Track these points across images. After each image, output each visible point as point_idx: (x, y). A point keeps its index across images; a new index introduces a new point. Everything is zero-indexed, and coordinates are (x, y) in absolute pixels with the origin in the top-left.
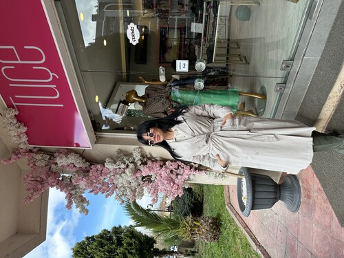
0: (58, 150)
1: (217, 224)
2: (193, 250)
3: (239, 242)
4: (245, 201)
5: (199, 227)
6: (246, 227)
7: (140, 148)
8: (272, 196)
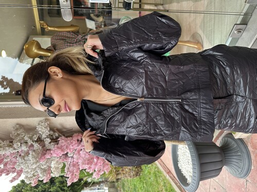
7: (47, 120)
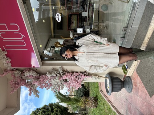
0: (25, 69)
1: (96, 100)
2: (85, 112)
3: (106, 107)
4: (109, 89)
5: (88, 101)
6: (109, 100)
7: (62, 67)
8: (120, 86)
